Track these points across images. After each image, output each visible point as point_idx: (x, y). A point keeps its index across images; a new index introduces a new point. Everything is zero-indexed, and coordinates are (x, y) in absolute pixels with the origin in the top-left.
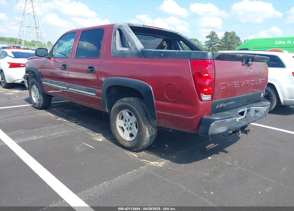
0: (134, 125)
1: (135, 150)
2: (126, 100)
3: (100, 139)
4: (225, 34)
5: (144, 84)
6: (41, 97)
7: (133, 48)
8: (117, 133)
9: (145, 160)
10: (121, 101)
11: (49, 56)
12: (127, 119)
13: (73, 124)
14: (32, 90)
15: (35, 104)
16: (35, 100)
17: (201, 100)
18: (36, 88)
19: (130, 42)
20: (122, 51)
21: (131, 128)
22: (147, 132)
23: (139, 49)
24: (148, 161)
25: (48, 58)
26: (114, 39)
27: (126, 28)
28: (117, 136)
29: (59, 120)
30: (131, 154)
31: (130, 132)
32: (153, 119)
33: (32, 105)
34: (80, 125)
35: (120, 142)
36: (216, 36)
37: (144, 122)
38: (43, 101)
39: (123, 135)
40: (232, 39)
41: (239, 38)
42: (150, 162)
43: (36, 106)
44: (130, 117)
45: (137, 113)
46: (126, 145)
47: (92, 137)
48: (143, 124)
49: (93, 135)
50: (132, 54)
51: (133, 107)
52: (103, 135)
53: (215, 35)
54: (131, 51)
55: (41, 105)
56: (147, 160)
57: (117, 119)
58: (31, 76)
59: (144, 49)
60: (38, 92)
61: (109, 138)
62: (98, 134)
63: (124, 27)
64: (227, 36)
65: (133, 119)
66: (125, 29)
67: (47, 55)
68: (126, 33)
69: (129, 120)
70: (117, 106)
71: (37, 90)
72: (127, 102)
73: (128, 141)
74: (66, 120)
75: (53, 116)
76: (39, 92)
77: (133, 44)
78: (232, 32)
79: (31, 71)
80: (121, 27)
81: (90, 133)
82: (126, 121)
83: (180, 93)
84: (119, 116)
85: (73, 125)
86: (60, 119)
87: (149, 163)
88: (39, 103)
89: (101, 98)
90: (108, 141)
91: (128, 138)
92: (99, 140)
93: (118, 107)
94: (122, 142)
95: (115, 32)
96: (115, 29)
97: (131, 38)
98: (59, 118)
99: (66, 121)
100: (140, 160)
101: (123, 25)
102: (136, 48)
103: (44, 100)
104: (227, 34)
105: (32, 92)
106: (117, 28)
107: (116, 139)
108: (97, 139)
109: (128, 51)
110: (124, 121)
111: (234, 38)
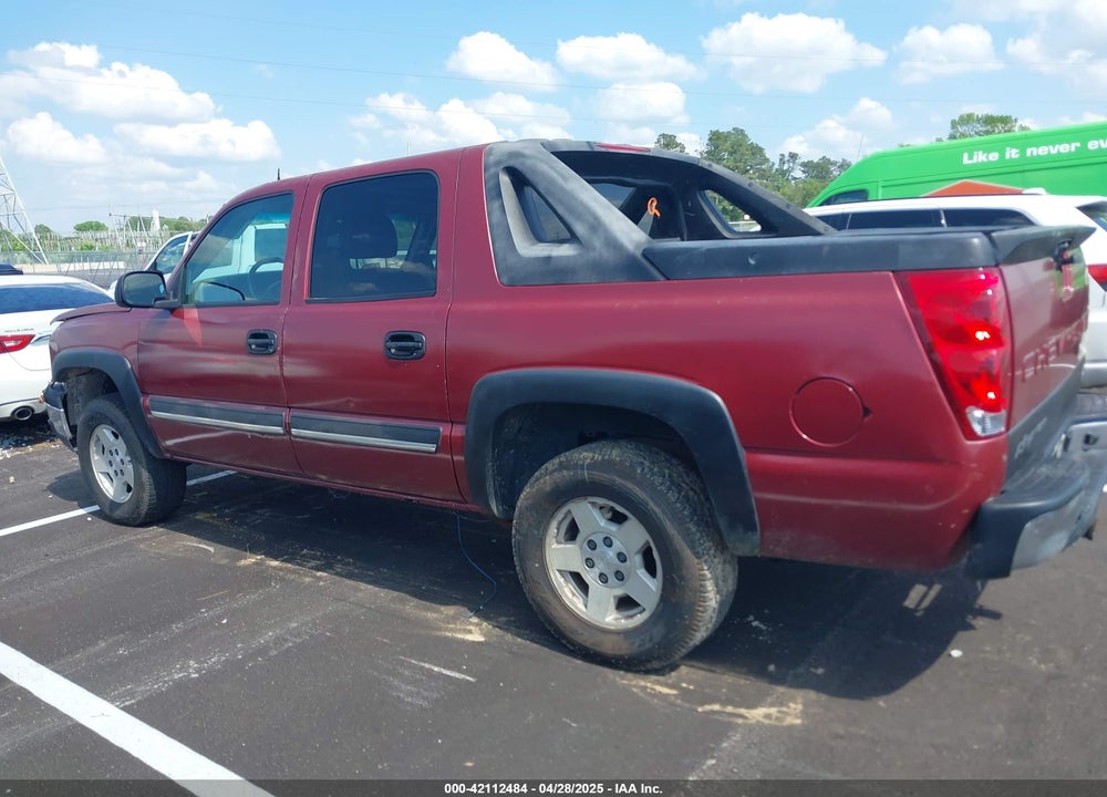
0: (638, 559)
1: (655, 664)
2: (589, 461)
3: (470, 632)
4: (710, 139)
5: (681, 390)
6: (145, 475)
7: (598, 243)
8: (554, 602)
9: (716, 707)
10: (562, 467)
11: (172, 300)
12: (598, 539)
13: (319, 574)
14: (93, 448)
15: (114, 505)
16: (108, 488)
17: (972, 435)
18: (112, 438)
19: (579, 217)
20: (548, 259)
21: (620, 576)
22: (710, 586)
23: (630, 247)
24: (730, 709)
25: (166, 309)
26: (497, 215)
27: (541, 160)
28: (558, 614)
29: (246, 567)
30: (643, 683)
31: (620, 592)
32: (741, 530)
33: (96, 508)
34: (350, 576)
35: (580, 639)
36: (678, 149)
37: (692, 548)
38: (154, 492)
39: (583, 609)
40: (738, 156)
41: (761, 150)
42: (743, 711)
43: (118, 514)
44: (613, 528)
45: (656, 509)
46: (608, 647)
47: (433, 629)
48: (687, 553)
49: (430, 615)
50: (597, 267)
51: (630, 485)
52: (478, 613)
53: (677, 145)
54: (593, 255)
55: (144, 509)
56: (724, 703)
57: (548, 540)
58: (81, 387)
59: (649, 242)
60: (122, 454)
61: (508, 623)
62: (450, 610)
63: (534, 157)
64: (717, 147)
65: (633, 536)
66: (544, 168)
67: (163, 299)
68: (552, 182)
69: (608, 542)
70: (548, 488)
71: (120, 444)
72: (593, 466)
73: (617, 633)
74: (277, 560)
75: (212, 549)
76: (131, 452)
77: (596, 225)
78: (734, 129)
79: (79, 368)
80: (521, 160)
81: (412, 607)
82: (592, 545)
83: (867, 411)
84: (558, 529)
85: (321, 583)
86: (251, 560)
87: (741, 716)
88: (137, 502)
89: (462, 458)
90: (509, 637)
91: (612, 619)
92: (470, 637)
93: (552, 490)
94: (586, 639)
95: (491, 183)
96: (493, 170)
97: (582, 203)
98: (245, 558)
99: (281, 569)
100: (700, 709)
101: (527, 152)
102: (612, 243)
103: (157, 485)
104: (716, 138)
105: (95, 458)
106: (497, 163)
107: (552, 623)
108: (459, 636)
109: (573, 256)
110: (581, 548)
111: (743, 150)
